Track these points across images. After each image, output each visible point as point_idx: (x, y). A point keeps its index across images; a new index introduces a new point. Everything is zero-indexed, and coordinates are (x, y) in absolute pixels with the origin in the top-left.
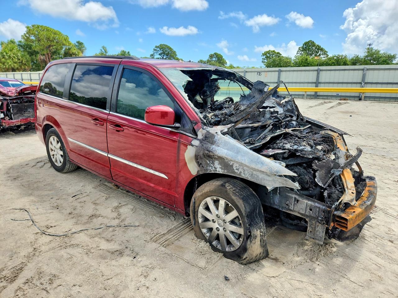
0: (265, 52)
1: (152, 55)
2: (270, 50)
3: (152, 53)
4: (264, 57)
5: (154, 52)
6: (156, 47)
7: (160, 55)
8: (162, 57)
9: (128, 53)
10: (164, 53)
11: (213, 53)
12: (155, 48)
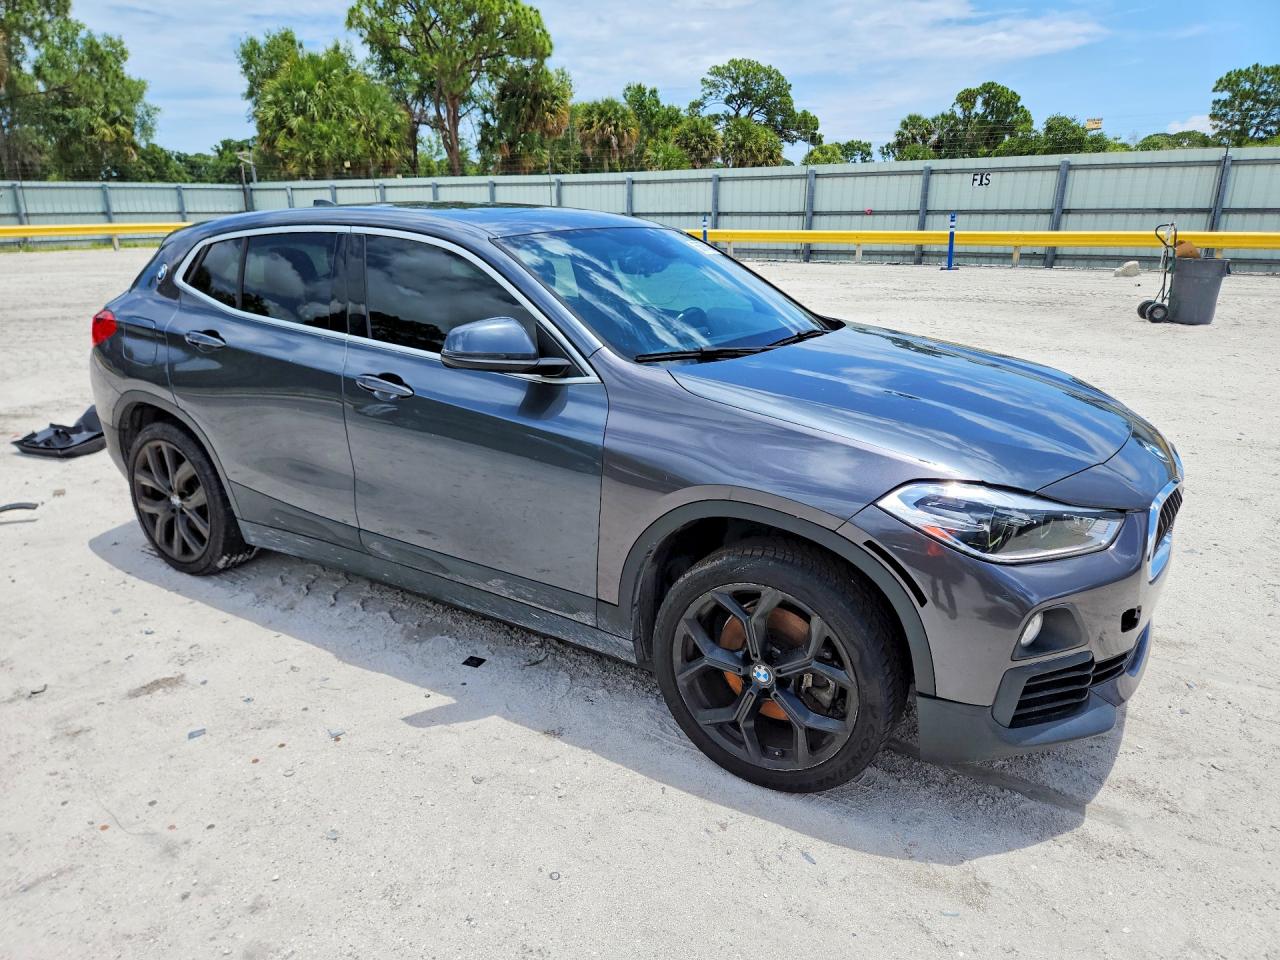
0: (1229, 74)
1: (695, 105)
2: (1256, 66)
3: (698, 97)
4: (1226, 95)
5: (707, 91)
6: (717, 71)
7: (728, 101)
8: (732, 113)
9: (654, 92)
10: (746, 96)
11: (975, 85)
12: (710, 78)
